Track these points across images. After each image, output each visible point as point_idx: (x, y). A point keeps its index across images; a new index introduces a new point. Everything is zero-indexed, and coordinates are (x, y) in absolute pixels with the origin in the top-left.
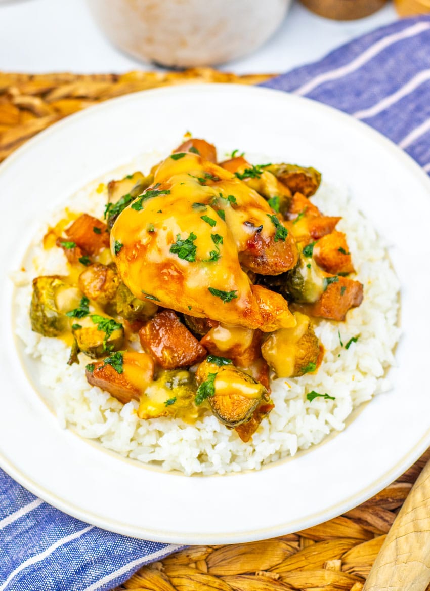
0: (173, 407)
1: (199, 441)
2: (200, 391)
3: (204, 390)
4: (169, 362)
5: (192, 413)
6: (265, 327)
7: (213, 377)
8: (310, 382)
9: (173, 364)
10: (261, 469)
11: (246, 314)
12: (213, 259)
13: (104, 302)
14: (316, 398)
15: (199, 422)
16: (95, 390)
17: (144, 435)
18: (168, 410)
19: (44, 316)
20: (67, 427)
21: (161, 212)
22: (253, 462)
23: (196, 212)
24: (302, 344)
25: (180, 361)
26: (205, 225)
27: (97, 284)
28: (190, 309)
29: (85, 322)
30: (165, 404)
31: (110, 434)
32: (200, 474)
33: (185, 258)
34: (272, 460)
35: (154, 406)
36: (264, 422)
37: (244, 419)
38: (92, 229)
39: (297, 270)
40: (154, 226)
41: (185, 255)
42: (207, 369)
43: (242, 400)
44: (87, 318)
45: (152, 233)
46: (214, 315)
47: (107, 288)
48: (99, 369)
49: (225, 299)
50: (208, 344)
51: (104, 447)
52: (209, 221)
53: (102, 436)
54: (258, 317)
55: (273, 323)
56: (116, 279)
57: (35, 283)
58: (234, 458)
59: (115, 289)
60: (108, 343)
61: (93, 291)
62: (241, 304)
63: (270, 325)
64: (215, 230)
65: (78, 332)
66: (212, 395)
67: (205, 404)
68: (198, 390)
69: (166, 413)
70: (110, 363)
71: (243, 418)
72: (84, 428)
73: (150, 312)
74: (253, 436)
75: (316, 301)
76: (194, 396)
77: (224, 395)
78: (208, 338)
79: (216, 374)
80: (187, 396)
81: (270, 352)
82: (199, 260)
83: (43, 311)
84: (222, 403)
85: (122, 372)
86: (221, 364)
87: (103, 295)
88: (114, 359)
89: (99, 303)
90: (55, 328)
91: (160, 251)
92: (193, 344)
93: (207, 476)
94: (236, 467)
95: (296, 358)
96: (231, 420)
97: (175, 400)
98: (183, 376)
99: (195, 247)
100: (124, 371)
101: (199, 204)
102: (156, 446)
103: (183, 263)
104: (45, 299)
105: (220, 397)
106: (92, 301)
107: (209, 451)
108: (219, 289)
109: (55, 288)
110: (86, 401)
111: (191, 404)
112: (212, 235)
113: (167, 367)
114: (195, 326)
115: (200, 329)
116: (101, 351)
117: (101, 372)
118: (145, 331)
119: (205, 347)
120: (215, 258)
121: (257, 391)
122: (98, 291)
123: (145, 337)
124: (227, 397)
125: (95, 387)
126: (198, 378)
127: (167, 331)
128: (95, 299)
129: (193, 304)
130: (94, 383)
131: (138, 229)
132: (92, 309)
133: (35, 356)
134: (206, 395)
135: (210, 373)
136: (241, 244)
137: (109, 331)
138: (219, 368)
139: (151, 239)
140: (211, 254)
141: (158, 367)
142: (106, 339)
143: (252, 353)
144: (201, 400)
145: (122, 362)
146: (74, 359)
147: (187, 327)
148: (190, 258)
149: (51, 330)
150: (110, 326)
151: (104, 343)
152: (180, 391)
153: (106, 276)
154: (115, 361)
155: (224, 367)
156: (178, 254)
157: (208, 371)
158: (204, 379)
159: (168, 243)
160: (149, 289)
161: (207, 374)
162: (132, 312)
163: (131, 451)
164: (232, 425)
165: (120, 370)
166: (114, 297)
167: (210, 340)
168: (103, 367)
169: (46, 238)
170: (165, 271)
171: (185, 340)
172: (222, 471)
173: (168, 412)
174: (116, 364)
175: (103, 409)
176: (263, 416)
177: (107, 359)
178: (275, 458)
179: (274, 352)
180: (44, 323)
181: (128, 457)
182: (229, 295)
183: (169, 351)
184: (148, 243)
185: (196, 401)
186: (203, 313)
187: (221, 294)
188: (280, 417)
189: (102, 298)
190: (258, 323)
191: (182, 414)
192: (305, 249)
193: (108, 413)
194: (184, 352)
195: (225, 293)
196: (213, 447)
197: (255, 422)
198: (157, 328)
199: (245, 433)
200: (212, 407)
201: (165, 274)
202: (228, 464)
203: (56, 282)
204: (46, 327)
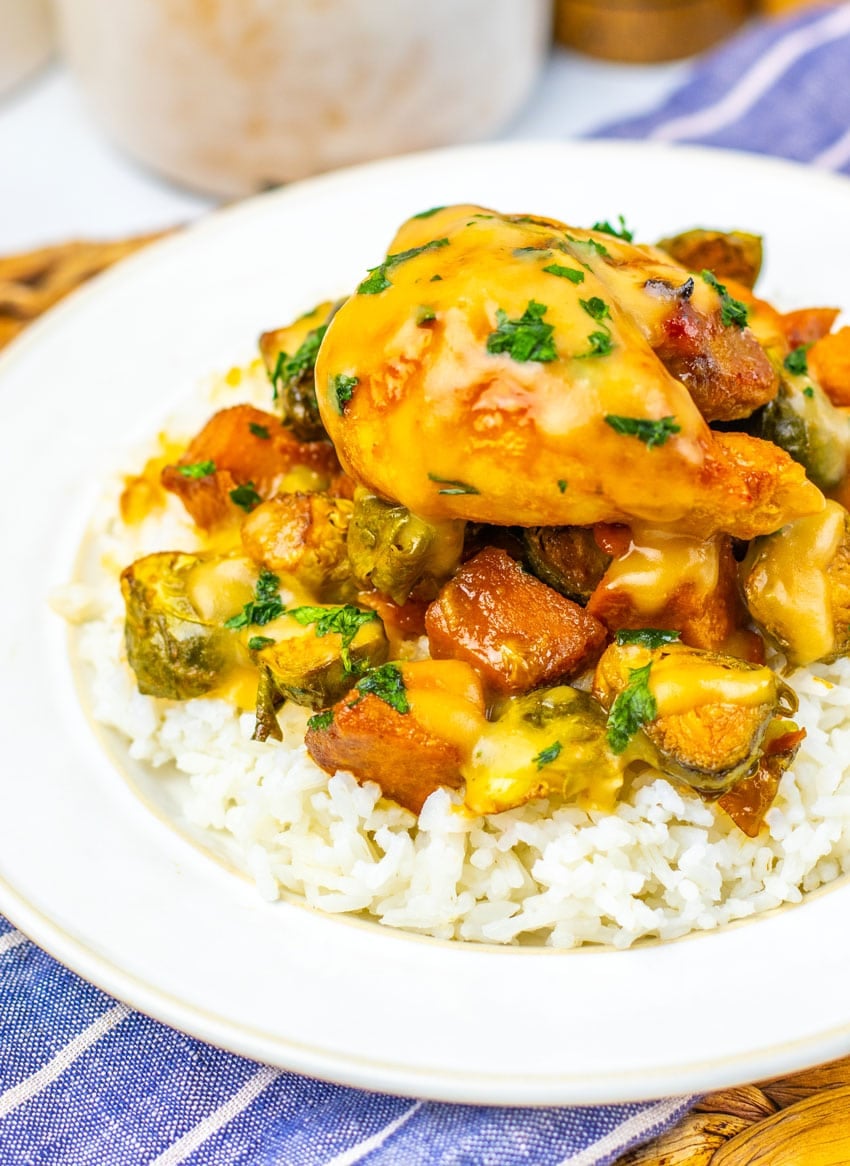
0: (558, 765)
1: (634, 853)
2: (617, 718)
3: (626, 714)
4: (521, 670)
5: (606, 776)
6: (753, 517)
7: (643, 675)
9: (530, 671)
10: (803, 902)
11: (707, 476)
12: (599, 351)
13: (317, 576)
15: (623, 806)
16: (343, 780)
17: (489, 871)
18: (543, 779)
19: (171, 641)
20: (281, 899)
21: (438, 278)
22: (781, 886)
23: (528, 262)
24: (840, 570)
25: (547, 661)
26: (560, 285)
27: (293, 529)
28: (563, 490)
29: (278, 630)
30: (536, 764)
31: (400, 887)
32: (650, 937)
33: (530, 356)
34: (825, 880)
35: (508, 776)
36: (787, 781)
37: (748, 756)
38: (246, 429)
39: (783, 406)
40: (434, 306)
41: (529, 348)
42: (625, 659)
43: (731, 714)
44: (283, 620)
45: (428, 323)
46: (630, 494)
47: (320, 536)
48: (350, 707)
49: (652, 440)
50: (608, 604)
52: (564, 273)
53: (377, 900)
54: (736, 482)
55: (772, 502)
56: (336, 517)
57: (128, 575)
58: (728, 889)
59: (339, 541)
60: (352, 654)
61: (284, 548)
62: (688, 451)
63: (764, 509)
64: (588, 289)
65: (266, 653)
66: (651, 719)
67: (637, 749)
68: (612, 719)
69: (541, 787)
70: (372, 691)
71: (742, 757)
72: (323, 891)
73: (446, 558)
74: (768, 818)
75: (841, 479)
76: (603, 733)
77: (681, 713)
78: (611, 586)
79: (650, 664)
80: (586, 736)
81: (767, 597)
82: (565, 356)
83: (163, 631)
84: (682, 733)
85: (407, 710)
86: (654, 644)
87: (312, 555)
88: (381, 680)
89: (304, 581)
90: (205, 666)
91: (460, 358)
92: (569, 614)
93: (672, 941)
94: (737, 906)
95: (832, 607)
96: (714, 767)
97: (558, 747)
98: (561, 695)
99: (550, 328)
100: (412, 704)
101: (529, 249)
102: (517, 897)
103: (530, 371)
104: (163, 597)
105: (673, 720)
106: (285, 578)
107: (665, 876)
108: (631, 415)
109: (182, 571)
111: (600, 754)
112: (582, 302)
113: (515, 684)
114: (564, 576)
115: (580, 580)
116: (337, 678)
117: (357, 712)
118: (442, 607)
120: (603, 347)
121: (765, 683)
122: (296, 547)
123: (443, 623)
124: (691, 715)
125: (338, 772)
126: (602, 694)
127: (496, 598)
128: (292, 569)
129: (571, 471)
130: (343, 761)
131: (390, 329)
132: (287, 598)
133: (157, 764)
134: (633, 723)
135: (632, 669)
136: (652, 328)
137: (350, 630)
138: (653, 653)
139: (429, 340)
140: (592, 341)
141: (494, 692)
142: (346, 644)
143: (722, 612)
144: (623, 741)
145: (402, 684)
146: (269, 728)
147: (544, 580)
148: (544, 353)
149: (193, 672)
150: (349, 619)
151: (344, 656)
152: (562, 729)
153: (310, 512)
154: (385, 684)
155: (665, 649)
156: (510, 351)
157: (626, 666)
158: (620, 686)
159: (479, 337)
160: (445, 467)
161: (625, 672)
162: (401, 560)
163: (460, 921)
164: (717, 784)
165: (401, 704)
166: (342, 553)
167: (616, 589)
168: (357, 701)
169: (126, 499)
170: (482, 404)
171: (548, 611)
172: (708, 922)
173: (546, 785)
174: (387, 691)
175: (367, 828)
176: (784, 762)
177: (364, 683)
178: (829, 872)
179: (780, 594)
180: (173, 660)
181: (455, 939)
182: (658, 429)
183: (512, 643)
184: (424, 352)
185: (612, 744)
186: (599, 492)
187: (639, 429)
188: (818, 765)
189: (311, 565)
190: (741, 496)
191: (582, 783)
192: (787, 360)
193: (382, 837)
194: (551, 639)
195: (648, 425)
196: (674, 866)
197: (766, 776)
198: (472, 595)
199: (747, 809)
200: (657, 750)
201: (484, 412)
202: (717, 903)
203: (182, 562)
204: (179, 669)
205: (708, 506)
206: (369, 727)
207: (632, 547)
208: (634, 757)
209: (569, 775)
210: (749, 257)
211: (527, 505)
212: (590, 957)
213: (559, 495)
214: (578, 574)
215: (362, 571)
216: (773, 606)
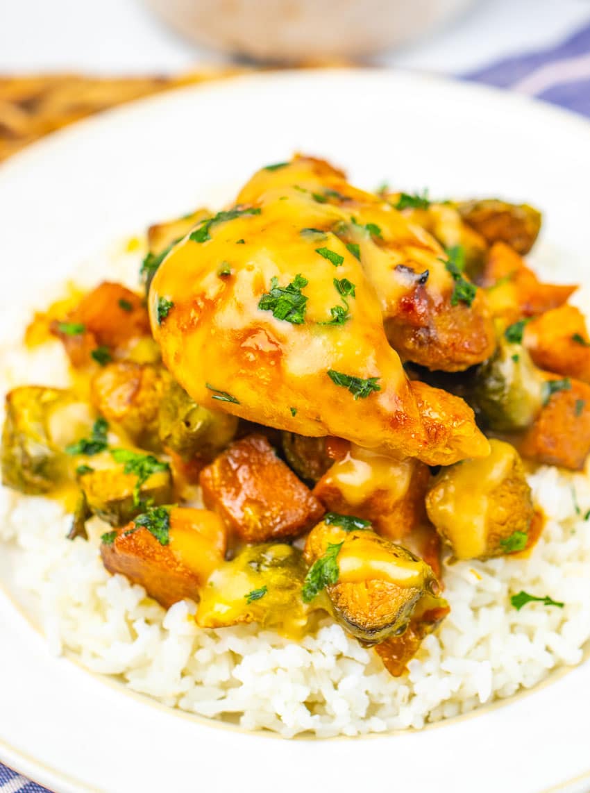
0: (262, 603)
1: (309, 672)
2: (312, 577)
3: (318, 575)
4: (256, 529)
5: (295, 617)
6: (432, 454)
7: (336, 549)
8: (517, 574)
9: (263, 529)
10: (423, 729)
11: (395, 422)
12: (337, 320)
13: (136, 426)
14: (530, 603)
15: (309, 638)
16: (119, 581)
17: (207, 665)
18: (251, 611)
19: (25, 455)
20: (63, 655)
21: (243, 242)
22: (411, 714)
23: (309, 242)
24: (502, 496)
25: (276, 525)
26: (324, 264)
27: (125, 391)
28: (294, 414)
29: (100, 463)
30: (247, 599)
31: (144, 664)
32: (310, 733)
33: (286, 317)
34: (446, 715)
35: (227, 603)
36: (430, 641)
37: (393, 623)
38: (116, 302)
39: (494, 365)
40: (231, 265)
41: (286, 312)
42: (326, 535)
43: (388, 590)
44: (105, 454)
45: (225, 276)
46: (339, 425)
47: (143, 398)
48: (126, 535)
49: (358, 393)
50: (327, 493)
51: (132, 690)
52: (329, 256)
53: (129, 669)
54: (419, 429)
55: (447, 446)
56: (159, 386)
57: (9, 398)
58: (374, 709)
60: (142, 495)
61: (116, 404)
62: (386, 403)
63: (440, 449)
64: (341, 272)
65: (86, 479)
66: (333, 582)
67: (321, 601)
68: (309, 576)
69: (248, 616)
70: (145, 525)
71: (389, 621)
72: (94, 655)
73: (222, 435)
74: (409, 665)
76: (299, 585)
77: (355, 582)
78: (328, 481)
79: (342, 543)
80: (287, 585)
81: (441, 508)
82: (311, 321)
83: (22, 445)
84: (352, 596)
85: (167, 543)
86: (351, 528)
87: (135, 412)
88: (153, 518)
89: (127, 429)
90: (46, 476)
91: (240, 307)
92: (300, 494)
93: (323, 739)
94: (376, 723)
95: (490, 523)
96: (367, 625)
97: (265, 590)
98: (280, 551)
99: (305, 299)
100: (172, 540)
101: (314, 230)
102: (225, 686)
103: (283, 327)
104: (28, 422)
105: (349, 586)
106: (113, 425)
107: (328, 694)
108: (347, 373)
109: (45, 404)
110: (99, 607)
111: (294, 599)
112: (336, 281)
113: (251, 536)
114: (304, 464)
115: (314, 469)
116: (128, 509)
117: (130, 538)
118: (212, 471)
119: (321, 500)
120: (340, 319)
121: (416, 573)
122: (125, 404)
123: (211, 483)
124: (362, 585)
125: (117, 575)
126: (308, 556)
127: (251, 472)
128: (119, 420)
129: (301, 403)
130: (117, 568)
131: (200, 274)
132: (113, 439)
133: (5, 537)
134: (322, 582)
135: (330, 544)
136: (389, 303)
137: (143, 474)
138: (348, 534)
139: (224, 287)
140: (332, 313)
141: (235, 539)
142: (139, 486)
144: (313, 594)
145: (168, 524)
146: (79, 531)
147: (289, 465)
148: (296, 317)
149: (37, 479)
150: (147, 466)
151: (135, 493)
152: (275, 577)
153: (140, 379)
154: (155, 522)
155: (357, 533)
156: (273, 311)
157: (328, 541)
158: (320, 554)
159: (256, 293)
160: (219, 382)
161: (325, 545)
162: (188, 434)
163: (182, 696)
164: (369, 637)
165: (164, 539)
166: (155, 416)
167: (333, 483)
168: (132, 532)
169: (30, 330)
170: (249, 343)
171: (284, 488)
172: (351, 731)
173: (251, 614)
174: (156, 528)
175: (131, 617)
176: (429, 628)
177: (141, 518)
178: (450, 710)
179: (449, 508)
180: (25, 467)
181: (176, 707)
182: (365, 385)
183: (254, 507)
184: (219, 296)
185: (304, 594)
186: (318, 421)
187: (350, 383)
188: (460, 633)
190: (419, 440)
191: (277, 618)
192: (508, 329)
193: (139, 626)
194: (282, 509)
195: (357, 382)
196: (335, 686)
197: (412, 637)
198: (234, 466)
199: (395, 657)
200: (334, 604)
201: (249, 349)
202: (362, 718)
203: (48, 396)
204: (28, 475)
205: (395, 443)
206: (137, 551)
207: (348, 457)
208: (319, 606)
209: (268, 612)
210: (529, 227)
211: (272, 417)
212: (264, 738)
213: (292, 417)
214: (315, 464)
215: (164, 434)
216: (444, 515)
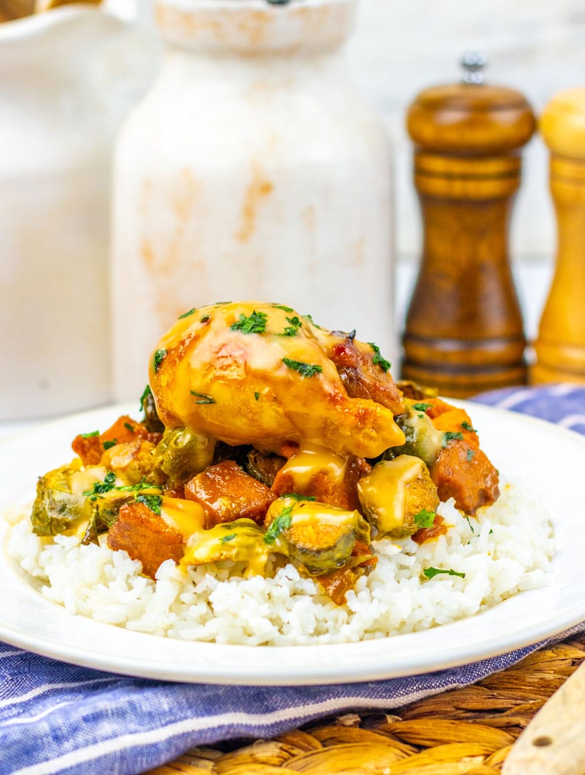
0: (233, 543)
2: (272, 530)
3: (276, 527)
4: (227, 510)
5: (259, 555)
7: (289, 509)
8: (428, 557)
9: (232, 511)
11: (333, 398)
12: (289, 334)
13: (136, 475)
14: (439, 576)
18: (224, 550)
19: (53, 501)
22: (350, 631)
24: (415, 488)
25: (243, 508)
26: (279, 311)
27: (128, 451)
28: (257, 399)
29: (108, 494)
30: (221, 541)
33: (250, 331)
36: (363, 580)
38: (123, 426)
40: (209, 316)
41: (251, 328)
42: (283, 504)
44: (113, 491)
45: (205, 320)
47: (142, 457)
48: (128, 505)
49: (305, 373)
50: (282, 483)
52: (282, 308)
55: (373, 427)
56: (154, 452)
59: (152, 461)
61: (121, 458)
62: (325, 385)
63: (367, 431)
65: (99, 501)
66: (288, 527)
68: (269, 531)
69: (222, 554)
70: (142, 502)
71: (332, 545)
73: (202, 459)
74: (347, 595)
76: (262, 535)
77: (304, 526)
78: (284, 472)
80: (252, 535)
81: (370, 490)
82: (270, 333)
83: (50, 497)
84: (303, 534)
85: (159, 514)
86: (301, 499)
87: (136, 464)
88: (149, 498)
89: (129, 477)
91: (217, 333)
92: (261, 489)
94: (323, 639)
95: (406, 505)
96: (316, 548)
97: (235, 536)
99: (266, 322)
100: (163, 512)
103: (249, 337)
105: (300, 529)
106: (119, 474)
108: (297, 361)
112: (288, 318)
113: (223, 517)
118: (194, 482)
120: (292, 333)
121: (352, 516)
122: (128, 459)
124: (310, 528)
125: (120, 551)
126: (268, 519)
127: (225, 480)
128: (124, 470)
131: (187, 326)
132: (118, 482)
134: (279, 531)
135: (284, 508)
136: (327, 348)
138: (298, 503)
139: (204, 327)
140: (286, 330)
144: (272, 540)
145: (160, 505)
146: (93, 537)
147: (252, 476)
148: (258, 328)
152: (243, 531)
153: (140, 446)
154: (151, 500)
155: (305, 502)
156: (241, 329)
157: (282, 507)
158: (277, 516)
159: (229, 324)
161: (281, 510)
162: (177, 451)
165: (157, 511)
167: (287, 472)
168: (133, 504)
170: (223, 353)
171: (250, 488)
172: (302, 642)
173: (224, 553)
174: (151, 504)
176: (362, 571)
177: (140, 498)
179: (374, 489)
180: (51, 510)
182: (311, 369)
183: (226, 498)
184: (200, 333)
185: (265, 541)
186: (275, 400)
187: (300, 367)
189: (135, 470)
190: (352, 414)
192: (415, 405)
195: (305, 366)
198: (212, 477)
201: (223, 357)
202: (311, 635)
204: (54, 515)
208: (277, 550)
209: (237, 548)
213: (255, 402)
216: (372, 495)
